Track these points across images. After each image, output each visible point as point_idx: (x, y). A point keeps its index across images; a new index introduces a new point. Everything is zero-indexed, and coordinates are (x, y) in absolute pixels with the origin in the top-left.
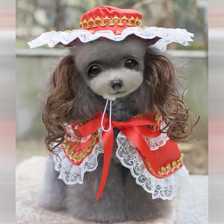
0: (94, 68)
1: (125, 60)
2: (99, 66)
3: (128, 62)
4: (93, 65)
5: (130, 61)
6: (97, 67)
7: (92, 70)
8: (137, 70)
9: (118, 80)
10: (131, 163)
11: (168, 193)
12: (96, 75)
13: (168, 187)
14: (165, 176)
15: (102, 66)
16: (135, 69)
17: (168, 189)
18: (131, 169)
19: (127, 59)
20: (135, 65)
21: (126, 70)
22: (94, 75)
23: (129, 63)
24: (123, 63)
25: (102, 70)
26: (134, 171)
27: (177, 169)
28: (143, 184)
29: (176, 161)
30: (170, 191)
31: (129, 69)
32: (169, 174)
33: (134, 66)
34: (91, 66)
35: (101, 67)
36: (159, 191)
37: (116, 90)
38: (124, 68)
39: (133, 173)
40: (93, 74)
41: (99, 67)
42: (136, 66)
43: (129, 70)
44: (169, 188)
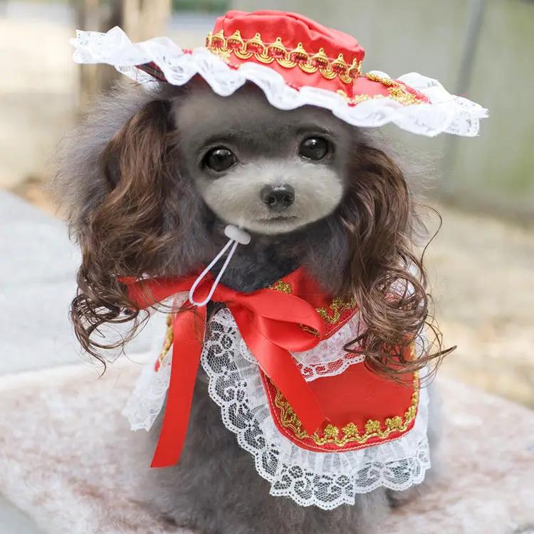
0: (218, 152)
1: (300, 138)
2: (231, 149)
3: (307, 143)
4: (214, 146)
5: (314, 141)
6: (226, 151)
7: (212, 160)
8: (332, 164)
9: (284, 186)
10: (227, 395)
11: (329, 491)
12: (221, 173)
13: (334, 475)
14: (329, 448)
15: (239, 149)
16: (326, 161)
17: (334, 481)
18: (222, 409)
19: (307, 134)
20: (326, 153)
21: (302, 163)
22: (217, 173)
23: (312, 147)
24: (295, 145)
25: (237, 161)
26: (230, 416)
27: (380, 441)
28: (257, 451)
29: (383, 420)
30: (334, 489)
31: (309, 162)
32: (346, 447)
33: (324, 156)
34: (210, 147)
35: (236, 153)
36: (294, 481)
37: (276, 211)
38: (296, 157)
39: (228, 420)
40: (214, 169)
41: (230, 151)
42: (329, 156)
43: (311, 164)
44: (335, 479)
